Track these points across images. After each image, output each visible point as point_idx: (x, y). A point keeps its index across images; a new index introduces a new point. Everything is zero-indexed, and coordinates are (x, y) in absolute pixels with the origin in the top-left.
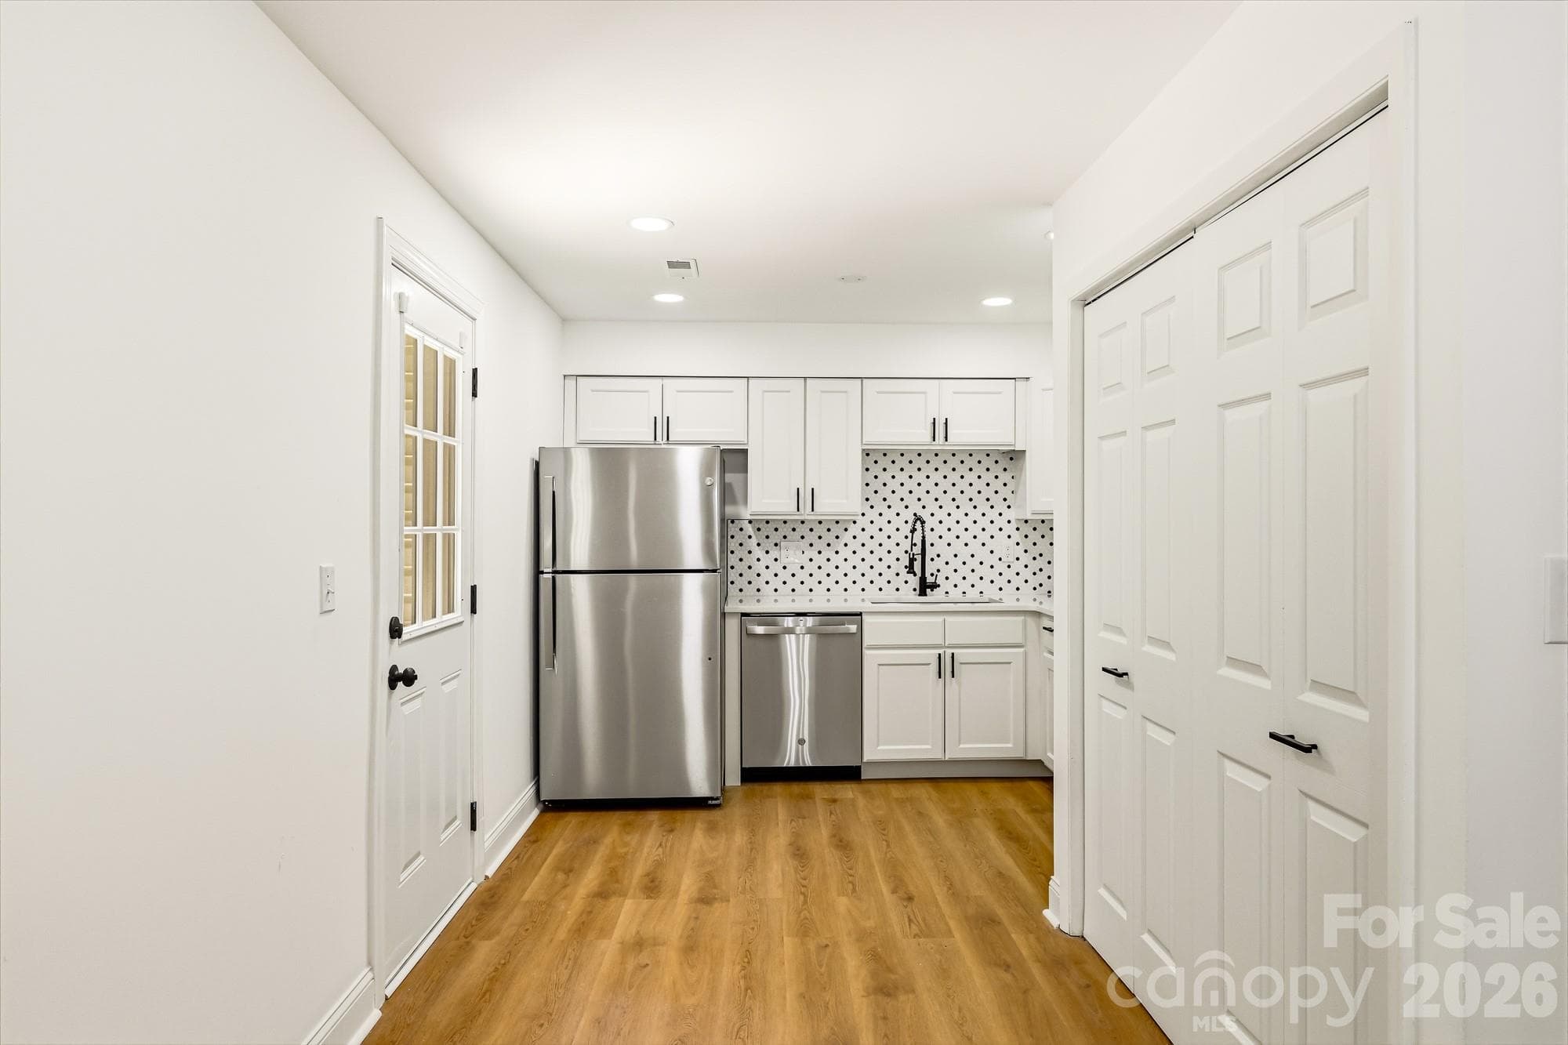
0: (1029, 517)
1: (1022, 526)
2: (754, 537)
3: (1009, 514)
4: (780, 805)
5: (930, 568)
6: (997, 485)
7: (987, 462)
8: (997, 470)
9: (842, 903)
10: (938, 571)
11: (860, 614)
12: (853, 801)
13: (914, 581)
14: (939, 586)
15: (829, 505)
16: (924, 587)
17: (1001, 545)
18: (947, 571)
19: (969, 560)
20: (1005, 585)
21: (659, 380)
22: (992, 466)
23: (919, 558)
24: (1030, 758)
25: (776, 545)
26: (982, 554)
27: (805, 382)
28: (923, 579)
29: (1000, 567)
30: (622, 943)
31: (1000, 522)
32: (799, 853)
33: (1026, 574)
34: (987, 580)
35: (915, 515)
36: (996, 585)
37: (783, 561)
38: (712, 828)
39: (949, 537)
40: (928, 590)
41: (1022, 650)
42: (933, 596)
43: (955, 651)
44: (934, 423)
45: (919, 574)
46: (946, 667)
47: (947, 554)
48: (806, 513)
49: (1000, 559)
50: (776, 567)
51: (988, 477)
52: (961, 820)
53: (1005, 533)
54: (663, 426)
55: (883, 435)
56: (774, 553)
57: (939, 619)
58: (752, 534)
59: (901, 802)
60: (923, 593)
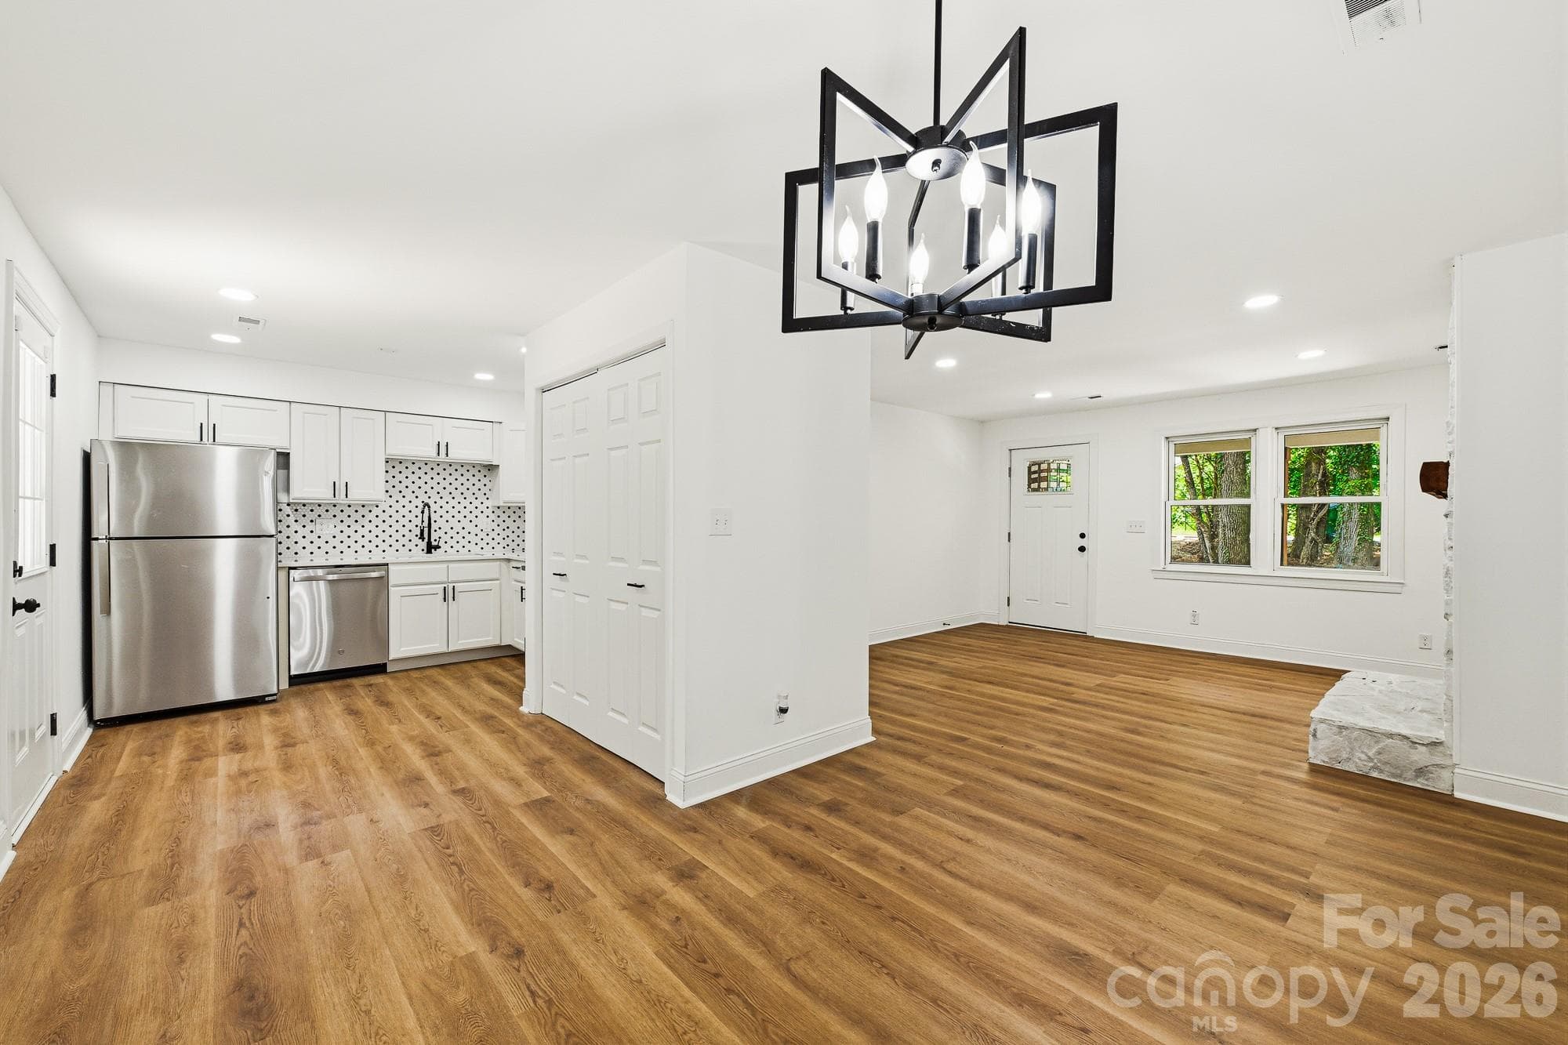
0: (501, 504)
1: (496, 510)
2: (292, 515)
3: (487, 503)
4: (326, 693)
5: (434, 536)
6: (479, 485)
7: (473, 471)
8: (479, 476)
9: (394, 728)
10: (440, 538)
11: (387, 565)
12: (385, 684)
13: (423, 545)
14: (440, 547)
15: (357, 494)
16: (430, 548)
17: (483, 522)
18: (445, 538)
19: (461, 531)
20: (485, 546)
21: (205, 397)
22: (477, 474)
23: (426, 530)
24: (502, 644)
25: (312, 521)
26: (470, 527)
27: (340, 411)
28: (429, 543)
29: (482, 535)
30: (229, 776)
31: (481, 508)
32: (353, 712)
33: (498, 539)
34: (473, 543)
35: (423, 502)
36: (480, 546)
37: (319, 533)
38: (274, 712)
39: (447, 517)
40: (433, 550)
41: (498, 582)
42: (436, 555)
43: (454, 584)
44: (439, 445)
45: (426, 540)
46: (448, 595)
47: (446, 527)
48: (341, 498)
49: (482, 530)
50: (313, 538)
51: (473, 480)
52: (464, 681)
53: (485, 514)
54: (209, 433)
55: (398, 450)
56: (310, 527)
57: (445, 566)
58: (290, 513)
59: (421, 679)
60: (429, 551)
